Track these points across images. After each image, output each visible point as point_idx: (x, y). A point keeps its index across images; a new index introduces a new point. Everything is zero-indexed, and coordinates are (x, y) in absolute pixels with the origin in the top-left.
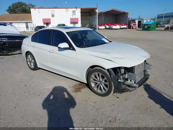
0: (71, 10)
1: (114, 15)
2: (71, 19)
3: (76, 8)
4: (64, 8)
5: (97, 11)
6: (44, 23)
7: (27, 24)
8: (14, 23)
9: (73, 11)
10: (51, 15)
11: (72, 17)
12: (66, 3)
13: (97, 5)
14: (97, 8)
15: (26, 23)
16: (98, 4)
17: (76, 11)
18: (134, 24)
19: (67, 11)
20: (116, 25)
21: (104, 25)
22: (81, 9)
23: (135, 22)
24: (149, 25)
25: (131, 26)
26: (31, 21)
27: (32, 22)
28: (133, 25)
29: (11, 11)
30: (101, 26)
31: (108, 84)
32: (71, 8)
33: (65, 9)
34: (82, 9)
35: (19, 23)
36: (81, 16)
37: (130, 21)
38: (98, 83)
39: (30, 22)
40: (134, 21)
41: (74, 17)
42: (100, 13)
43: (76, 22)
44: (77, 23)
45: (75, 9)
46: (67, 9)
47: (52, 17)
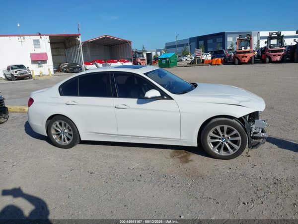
0: (29, 40)
1: (106, 45)
2: (32, 55)
3: (40, 35)
4: (15, 36)
5: (79, 39)
9: (34, 41)
11: (34, 52)
12: (19, 25)
13: (78, 29)
14: (80, 35)
16: (80, 28)
17: (40, 39)
18: (142, 58)
19: (22, 40)
20: (115, 62)
21: (93, 62)
22: (49, 37)
23: (143, 56)
24: (168, 59)
25: (138, 63)
28: (141, 60)
30: (88, 64)
31: (241, 139)
32: (30, 36)
33: (17, 37)
34: (51, 37)
36: (52, 49)
37: (136, 55)
38: (221, 141)
40: (140, 53)
41: (38, 51)
42: (85, 42)
43: (43, 61)
44: (45, 61)
45: (38, 38)
46: (22, 38)
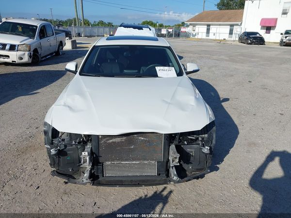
6: (263, 27)
7: (232, 28)
8: (213, 25)
10: (281, 12)
15: (232, 26)
26: (239, 23)
27: (241, 24)
29: (223, 5)
35: (220, 25)
39: (237, 25)
47: (283, 16)
